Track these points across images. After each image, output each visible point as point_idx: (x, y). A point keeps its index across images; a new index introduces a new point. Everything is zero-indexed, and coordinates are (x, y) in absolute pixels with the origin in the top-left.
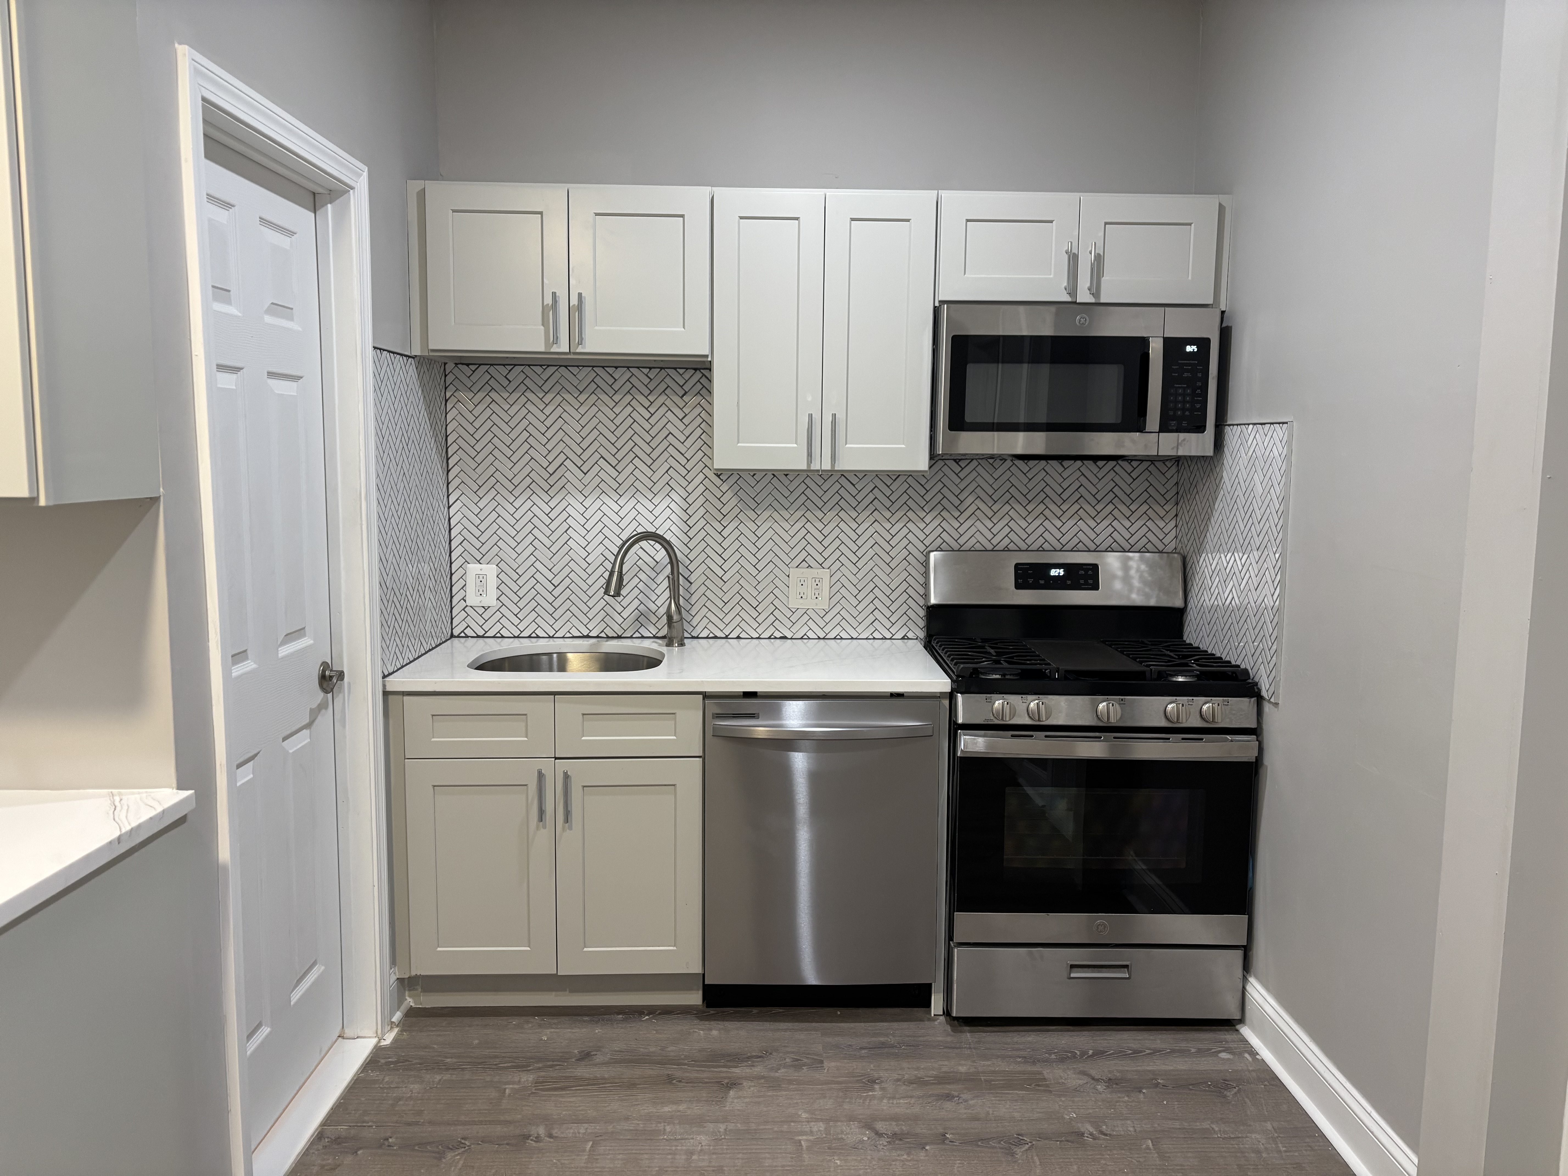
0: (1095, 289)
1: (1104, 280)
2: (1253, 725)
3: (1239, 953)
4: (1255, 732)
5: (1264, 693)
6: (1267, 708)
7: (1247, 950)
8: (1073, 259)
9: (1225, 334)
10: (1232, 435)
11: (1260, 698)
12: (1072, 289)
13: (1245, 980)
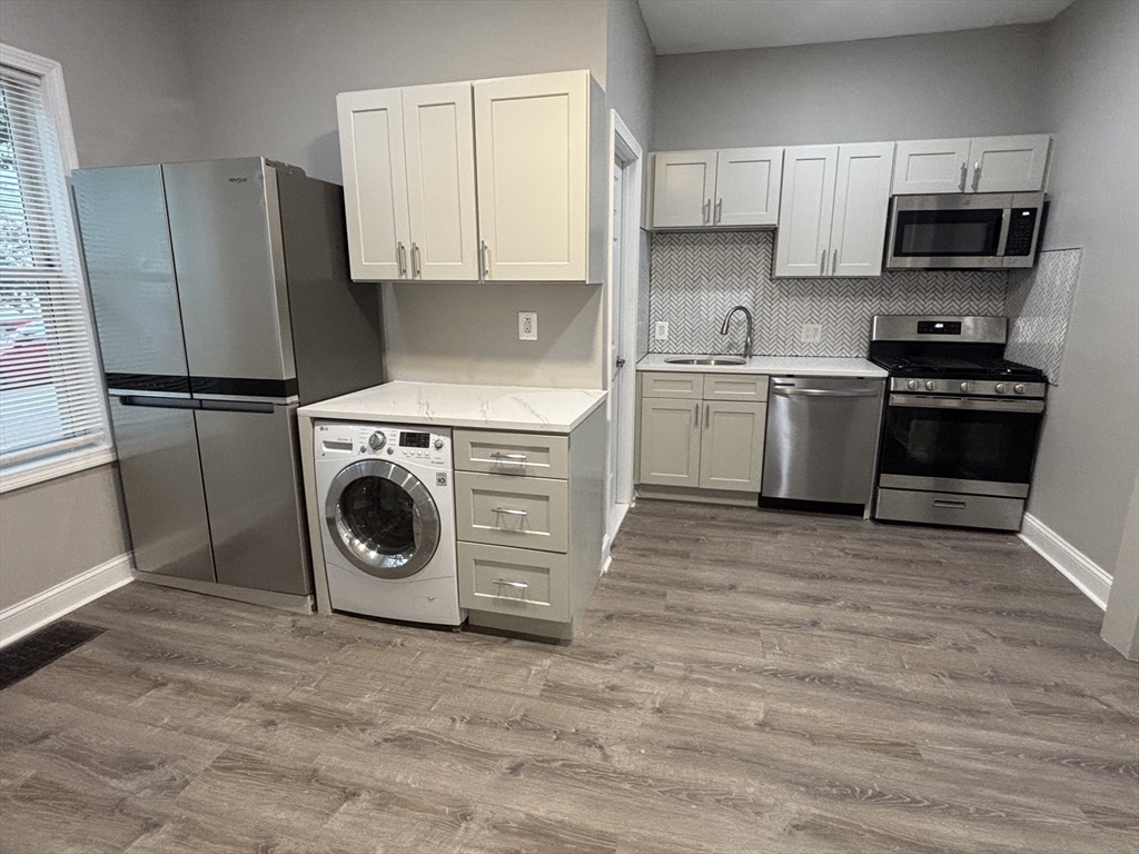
0: (975, 186)
1: (981, 181)
2: (1042, 395)
3: (1022, 501)
4: (1043, 399)
5: (1050, 381)
6: (1051, 388)
7: (1026, 500)
8: (965, 172)
9: (1046, 206)
10: (1044, 257)
11: (1047, 383)
12: (963, 186)
13: (1024, 514)
